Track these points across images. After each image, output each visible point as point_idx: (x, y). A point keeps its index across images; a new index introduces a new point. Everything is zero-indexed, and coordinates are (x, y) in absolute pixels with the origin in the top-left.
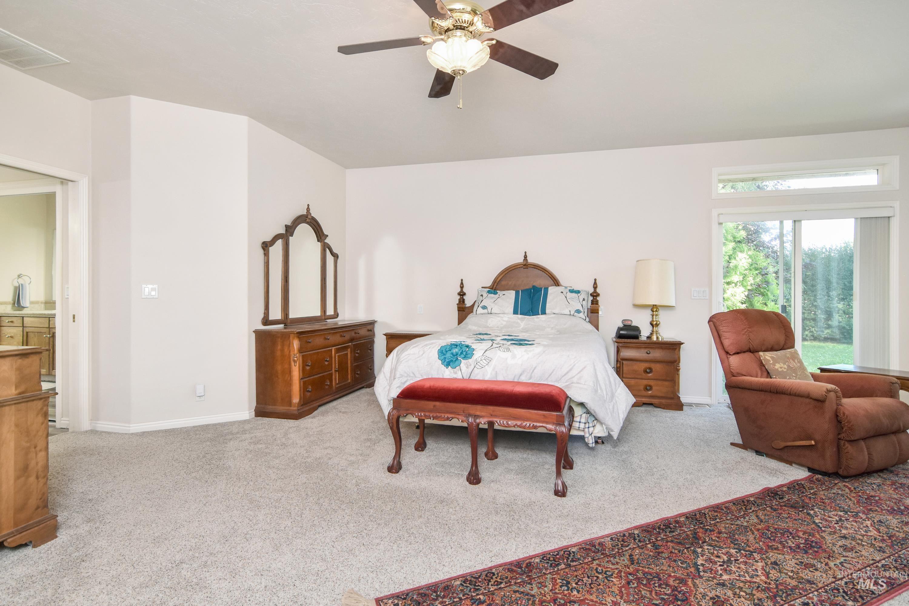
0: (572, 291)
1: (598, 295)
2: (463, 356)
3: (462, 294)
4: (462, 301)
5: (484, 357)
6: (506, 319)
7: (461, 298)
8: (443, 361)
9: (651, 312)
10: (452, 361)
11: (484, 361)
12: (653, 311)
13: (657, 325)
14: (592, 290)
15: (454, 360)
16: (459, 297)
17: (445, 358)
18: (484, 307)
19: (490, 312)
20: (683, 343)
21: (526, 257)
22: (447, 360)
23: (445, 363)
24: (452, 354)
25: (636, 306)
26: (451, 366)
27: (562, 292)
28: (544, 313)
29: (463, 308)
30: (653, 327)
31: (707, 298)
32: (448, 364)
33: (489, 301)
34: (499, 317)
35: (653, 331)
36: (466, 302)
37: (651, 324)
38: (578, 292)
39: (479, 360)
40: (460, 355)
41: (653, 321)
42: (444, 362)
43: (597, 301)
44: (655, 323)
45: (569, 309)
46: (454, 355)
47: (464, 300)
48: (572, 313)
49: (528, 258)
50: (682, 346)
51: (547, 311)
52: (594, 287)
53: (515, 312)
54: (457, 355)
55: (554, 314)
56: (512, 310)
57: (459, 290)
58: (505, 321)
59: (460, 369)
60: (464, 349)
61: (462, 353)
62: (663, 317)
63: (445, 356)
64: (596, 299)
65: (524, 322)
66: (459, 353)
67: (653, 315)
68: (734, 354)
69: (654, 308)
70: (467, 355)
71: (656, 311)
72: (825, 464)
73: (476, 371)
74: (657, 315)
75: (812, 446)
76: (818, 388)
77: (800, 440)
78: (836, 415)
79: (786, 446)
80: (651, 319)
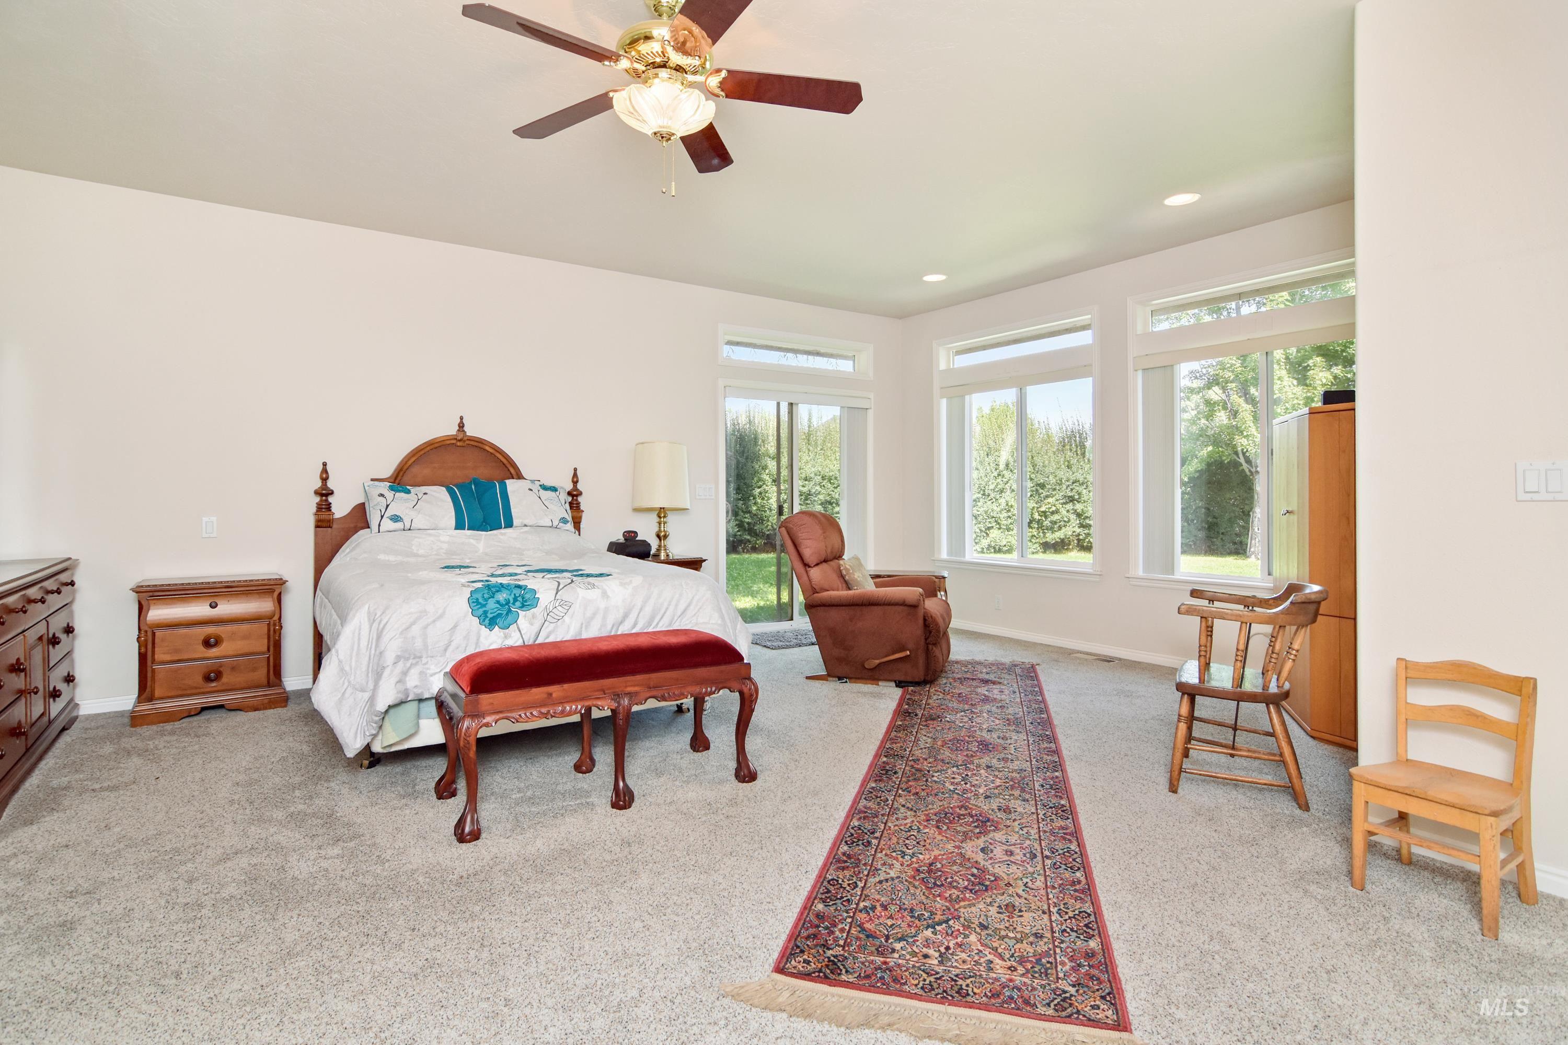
0: (545, 488)
1: (580, 494)
2: (518, 604)
3: (324, 493)
4: (324, 507)
5: (559, 601)
6: (444, 538)
7: (321, 501)
8: (482, 618)
9: (656, 519)
10: (499, 615)
11: (559, 608)
12: (660, 517)
13: (665, 537)
14: (569, 486)
15: (505, 613)
16: (318, 499)
17: (485, 612)
18: (396, 519)
19: (408, 526)
20: (705, 560)
21: (461, 426)
22: (490, 616)
23: (487, 621)
24: (498, 602)
25: (637, 510)
26: (501, 624)
27: (531, 490)
28: (509, 524)
29: (329, 521)
30: (660, 540)
31: (713, 497)
32: (491, 623)
33: (401, 504)
34: (430, 535)
35: (660, 546)
36: (333, 509)
37: (658, 536)
38: (554, 489)
39: (551, 609)
40: (514, 604)
41: (660, 531)
42: (484, 621)
43: (579, 504)
44: (662, 534)
45: (551, 517)
46: (502, 605)
47: (328, 507)
48: (555, 523)
49: (466, 429)
50: (703, 564)
51: (516, 522)
52: (573, 481)
53: (459, 526)
54: (508, 602)
55: (526, 526)
56: (453, 523)
57: (319, 484)
58: (444, 542)
59: (518, 628)
60: (517, 592)
61: (515, 600)
62: (673, 525)
63: (484, 609)
64: (577, 500)
65: (482, 542)
66: (512, 601)
67: (660, 523)
69: (662, 513)
70: (526, 601)
71: (665, 517)
72: (918, 673)
73: (548, 628)
74: (665, 523)
75: (907, 656)
76: (911, 593)
77: (894, 653)
78: (925, 620)
79: (880, 664)
80: (657, 529)
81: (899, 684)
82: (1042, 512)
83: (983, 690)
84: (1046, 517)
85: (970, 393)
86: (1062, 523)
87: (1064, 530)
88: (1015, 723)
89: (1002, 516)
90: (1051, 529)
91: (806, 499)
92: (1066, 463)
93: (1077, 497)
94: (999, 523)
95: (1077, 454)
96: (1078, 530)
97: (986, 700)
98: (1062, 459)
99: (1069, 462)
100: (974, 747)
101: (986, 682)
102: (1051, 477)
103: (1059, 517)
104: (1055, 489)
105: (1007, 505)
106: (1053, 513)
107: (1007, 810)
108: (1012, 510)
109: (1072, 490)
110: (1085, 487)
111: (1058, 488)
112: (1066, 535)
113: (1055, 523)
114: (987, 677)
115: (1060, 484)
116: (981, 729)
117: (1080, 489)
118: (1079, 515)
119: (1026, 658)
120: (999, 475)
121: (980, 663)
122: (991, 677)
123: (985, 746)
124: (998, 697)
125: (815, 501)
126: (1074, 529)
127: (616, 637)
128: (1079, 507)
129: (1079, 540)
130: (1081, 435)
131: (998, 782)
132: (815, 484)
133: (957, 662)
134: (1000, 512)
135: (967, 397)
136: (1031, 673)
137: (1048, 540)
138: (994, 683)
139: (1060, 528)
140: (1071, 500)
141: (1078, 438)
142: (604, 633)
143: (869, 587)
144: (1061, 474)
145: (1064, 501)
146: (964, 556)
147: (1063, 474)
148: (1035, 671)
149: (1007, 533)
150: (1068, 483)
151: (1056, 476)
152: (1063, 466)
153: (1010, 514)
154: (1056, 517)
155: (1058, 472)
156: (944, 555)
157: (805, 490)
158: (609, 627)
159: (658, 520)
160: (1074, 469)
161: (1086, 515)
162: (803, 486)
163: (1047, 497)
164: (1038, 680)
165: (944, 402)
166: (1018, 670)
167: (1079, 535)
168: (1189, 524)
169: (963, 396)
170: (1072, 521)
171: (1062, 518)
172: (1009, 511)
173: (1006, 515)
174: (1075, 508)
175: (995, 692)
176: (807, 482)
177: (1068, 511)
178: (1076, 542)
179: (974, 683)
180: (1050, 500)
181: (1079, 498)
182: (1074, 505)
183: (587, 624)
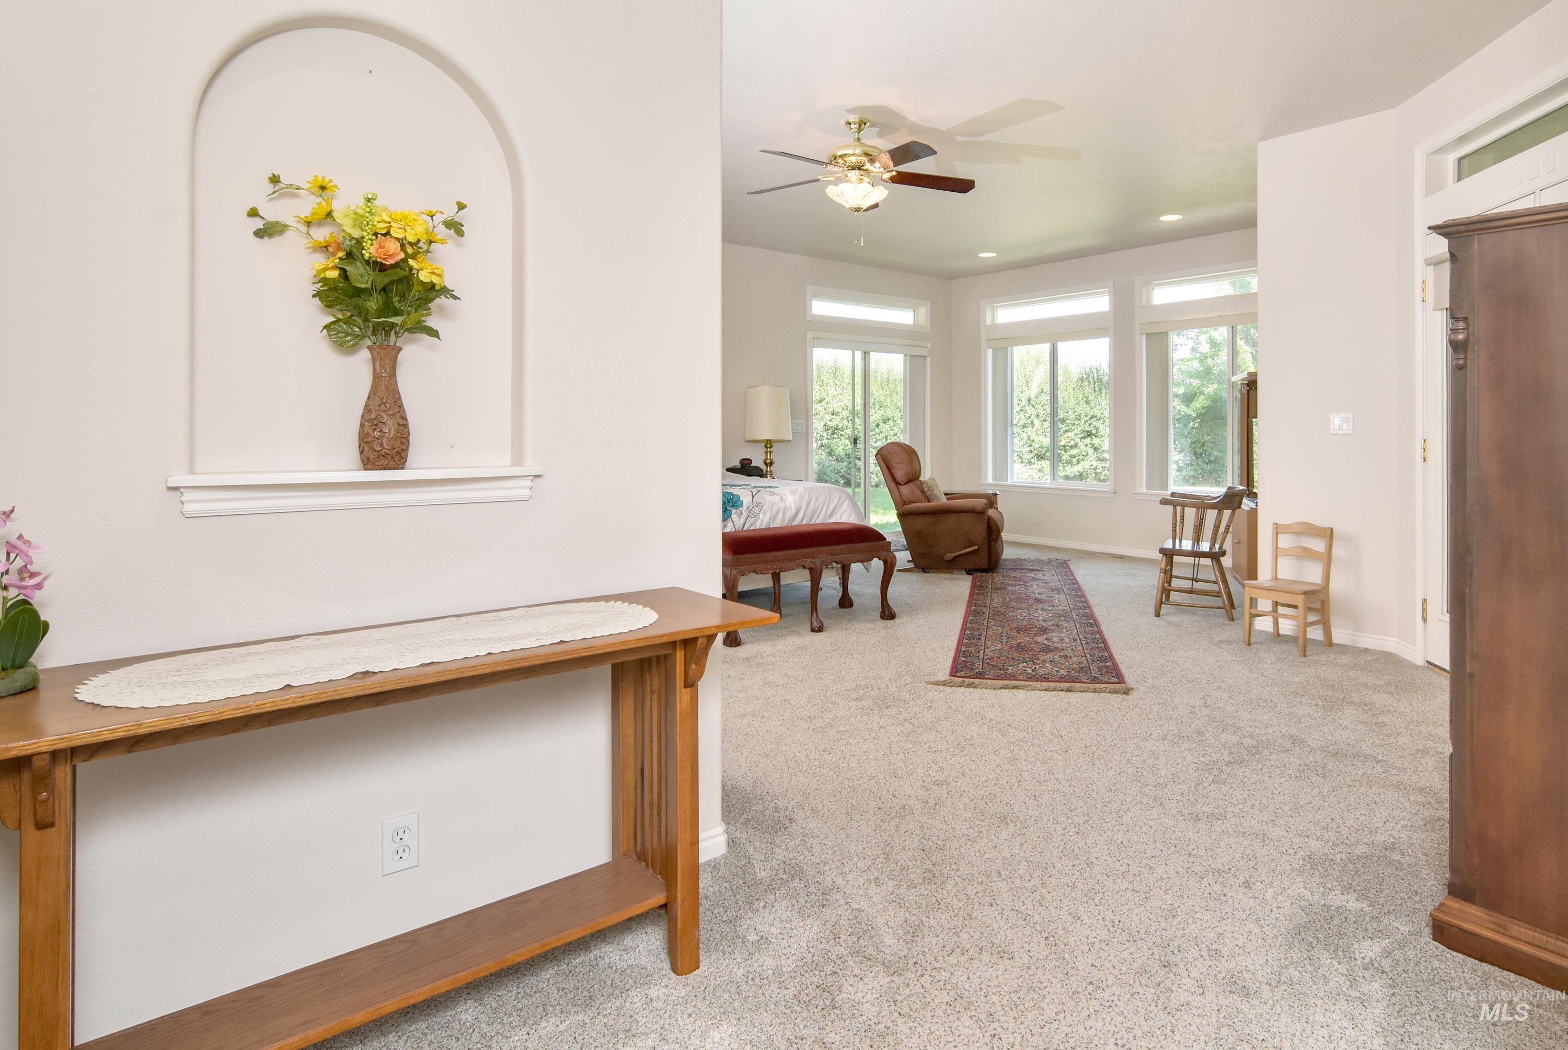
2: (730, 505)
5: (756, 504)
11: (756, 508)
12: (767, 448)
13: (771, 463)
25: (752, 443)
30: (767, 466)
31: (804, 431)
35: (767, 471)
37: (765, 463)
39: (751, 508)
40: (728, 505)
41: (767, 459)
44: (768, 461)
59: (732, 520)
61: (728, 502)
66: (726, 502)
67: (768, 453)
68: (906, 483)
69: (769, 444)
70: (735, 503)
71: (771, 447)
72: (983, 562)
73: (751, 520)
74: (771, 452)
75: (976, 550)
76: (979, 503)
77: (966, 548)
78: (988, 523)
79: (956, 557)
80: (764, 457)
81: (969, 572)
82: (1062, 446)
83: (1031, 575)
84: (1065, 451)
85: (1012, 345)
86: (1081, 457)
87: (1082, 463)
88: (1058, 590)
89: (1024, 450)
90: (1069, 462)
91: (833, 434)
92: (1085, 399)
93: (1094, 432)
94: (1021, 458)
95: (1095, 390)
96: (1095, 464)
97: (1034, 579)
98: (1081, 395)
99: (1087, 398)
100: (1032, 601)
101: (1032, 570)
102: (1070, 413)
103: (1078, 452)
104: (1074, 424)
105: (1029, 439)
106: (1072, 447)
107: (1058, 625)
108: (1033, 444)
109: (1090, 425)
110: (1102, 422)
111: (1077, 423)
112: (1084, 469)
113: (1074, 457)
114: (1032, 568)
115: (1079, 419)
116: (1034, 593)
117: (1098, 424)
118: (1096, 449)
119: (1059, 556)
120: (1021, 410)
121: (1025, 560)
122: (1035, 567)
123: (1038, 601)
124: (1043, 578)
125: (842, 435)
126: (1092, 463)
127: (791, 527)
128: (1096, 441)
129: (1096, 474)
130: (1098, 371)
131: (1050, 615)
132: (842, 419)
133: (1007, 560)
134: (1023, 446)
135: (1009, 349)
136: (1064, 564)
137: (1067, 473)
138: (1038, 571)
139: (1078, 462)
140: (1089, 434)
141: (1095, 375)
142: (785, 524)
143: (944, 500)
144: (1079, 410)
145: (1083, 435)
146: (1007, 481)
147: (1082, 409)
148: (1067, 564)
149: (1028, 466)
150: (1086, 419)
151: (1075, 412)
152: (1081, 402)
153: (1031, 448)
154: (1074, 452)
155: (1077, 407)
156: (990, 480)
157: (833, 424)
158: (787, 521)
159: (765, 450)
160: (1092, 404)
161: (1103, 449)
162: (831, 421)
163: (1067, 431)
164: (1069, 568)
165: (990, 352)
166: (1054, 563)
167: (1096, 468)
168: (1197, 458)
169: (1006, 348)
170: (1090, 455)
171: (1081, 452)
172: (1031, 445)
173: (1027, 449)
174: (1093, 442)
175: (1040, 575)
176: (834, 416)
177: (1086, 446)
178: (1093, 475)
179: (1023, 571)
180: (1069, 434)
181: (1097, 433)
182: (1092, 439)
183: (774, 518)
